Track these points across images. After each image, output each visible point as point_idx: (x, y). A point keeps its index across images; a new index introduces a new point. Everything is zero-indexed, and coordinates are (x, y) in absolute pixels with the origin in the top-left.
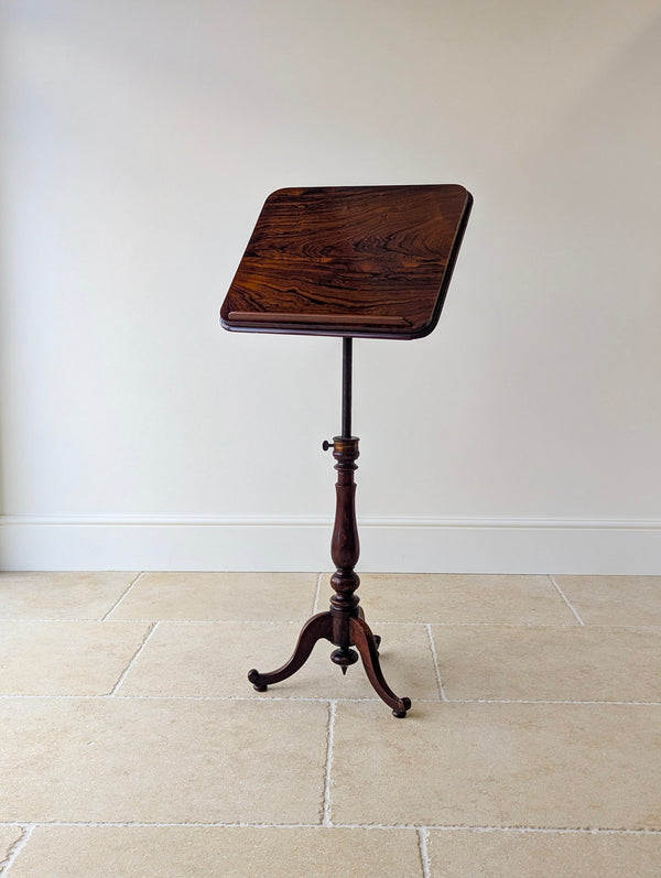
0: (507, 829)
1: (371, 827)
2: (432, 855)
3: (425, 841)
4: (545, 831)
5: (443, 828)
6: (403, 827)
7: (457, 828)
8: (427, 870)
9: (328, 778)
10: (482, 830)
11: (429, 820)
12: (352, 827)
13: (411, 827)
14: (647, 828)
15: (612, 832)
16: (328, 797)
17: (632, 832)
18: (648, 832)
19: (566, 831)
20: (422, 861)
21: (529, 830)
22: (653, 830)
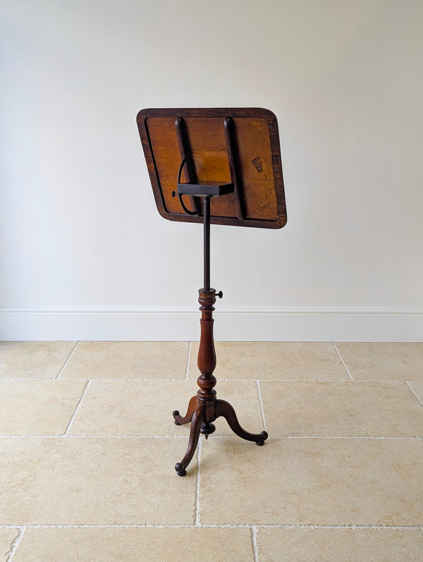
0: (303, 527)
1: (224, 526)
2: (259, 545)
3: (255, 535)
4: (325, 528)
5: (266, 527)
6: (242, 526)
7: (274, 526)
8: (256, 555)
9: (198, 493)
10: (289, 527)
11: (258, 521)
12: (212, 526)
13: (247, 526)
14: (384, 524)
15: (364, 528)
16: (198, 506)
17: (376, 528)
18: (385, 528)
19: (338, 528)
20: (253, 549)
21: (316, 527)
22: (388, 526)
